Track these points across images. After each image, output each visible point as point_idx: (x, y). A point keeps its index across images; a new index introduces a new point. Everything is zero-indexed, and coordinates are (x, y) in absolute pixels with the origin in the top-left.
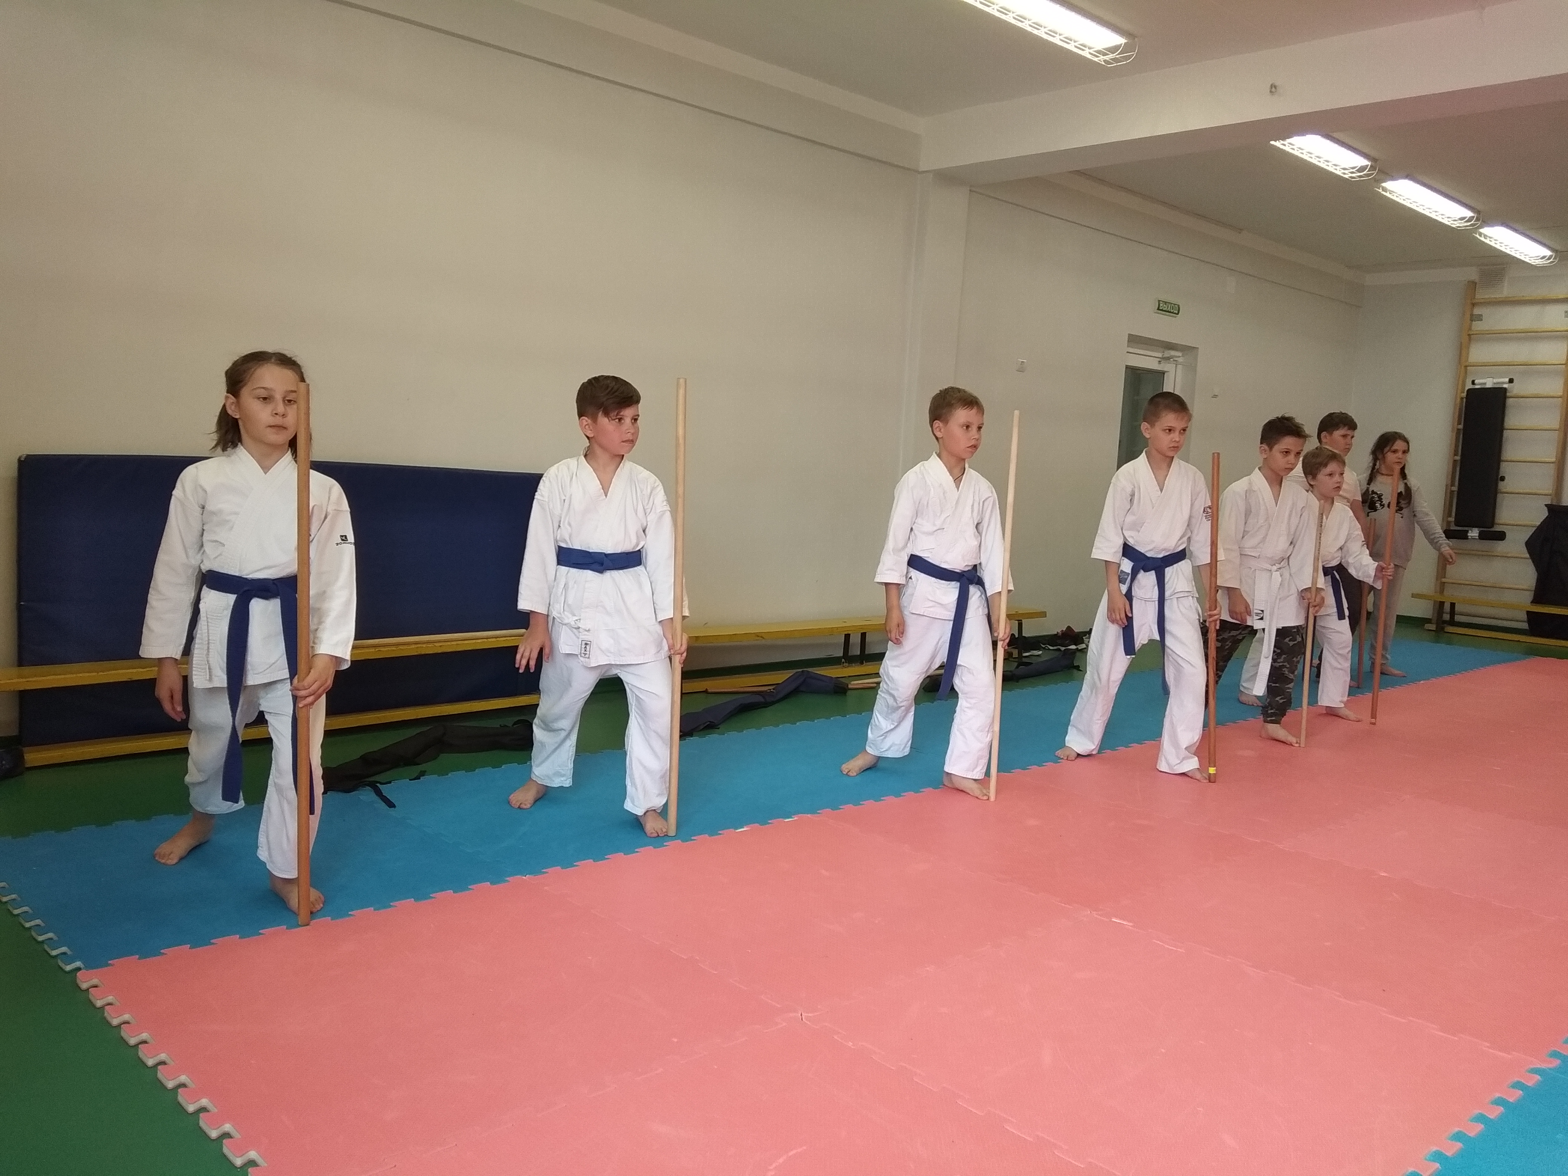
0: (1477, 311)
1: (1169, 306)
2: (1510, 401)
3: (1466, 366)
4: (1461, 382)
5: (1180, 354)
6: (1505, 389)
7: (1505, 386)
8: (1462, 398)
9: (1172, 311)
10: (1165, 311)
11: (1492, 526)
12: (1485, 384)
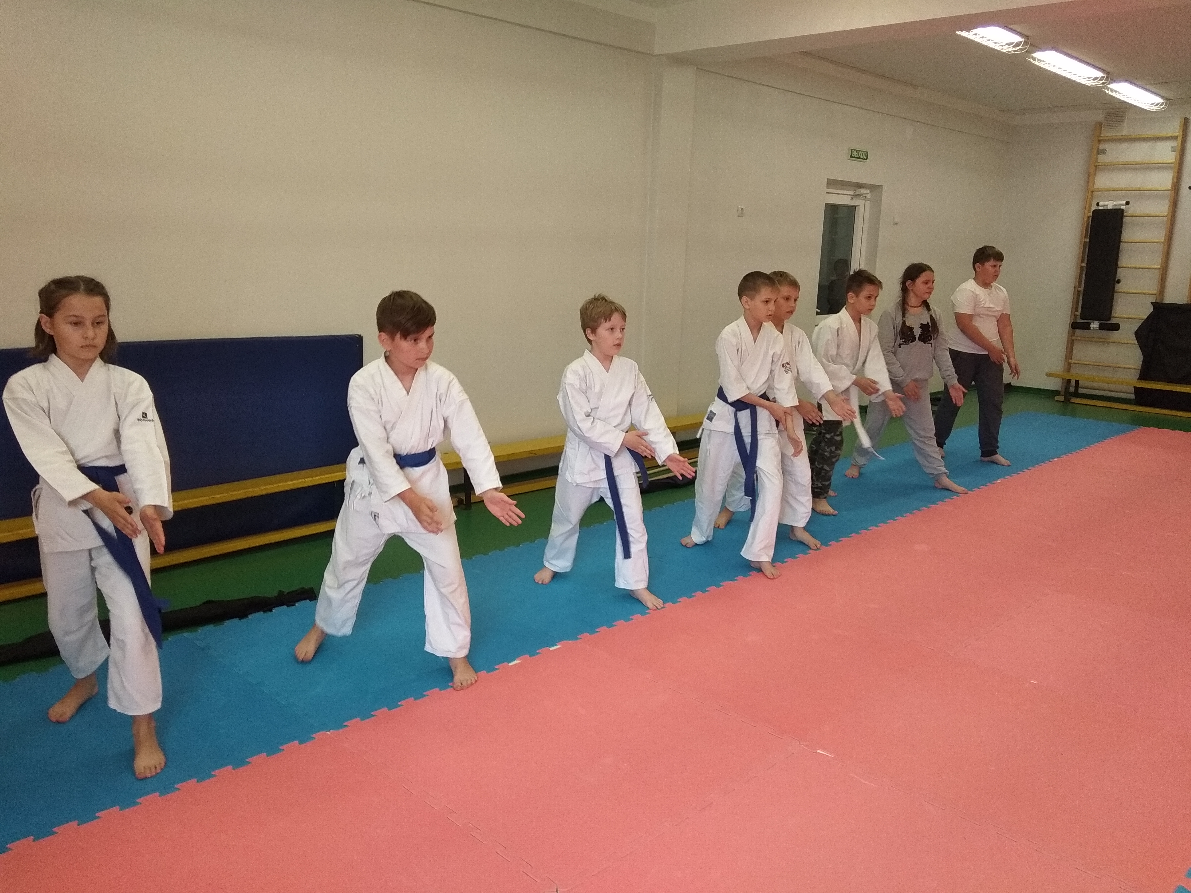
0: (1102, 146)
1: (860, 153)
2: (1126, 220)
3: (1092, 192)
4: (1088, 205)
5: (868, 191)
6: (1123, 210)
7: (1123, 207)
8: (1089, 217)
9: (862, 157)
10: (857, 158)
11: (1110, 319)
12: (1107, 205)
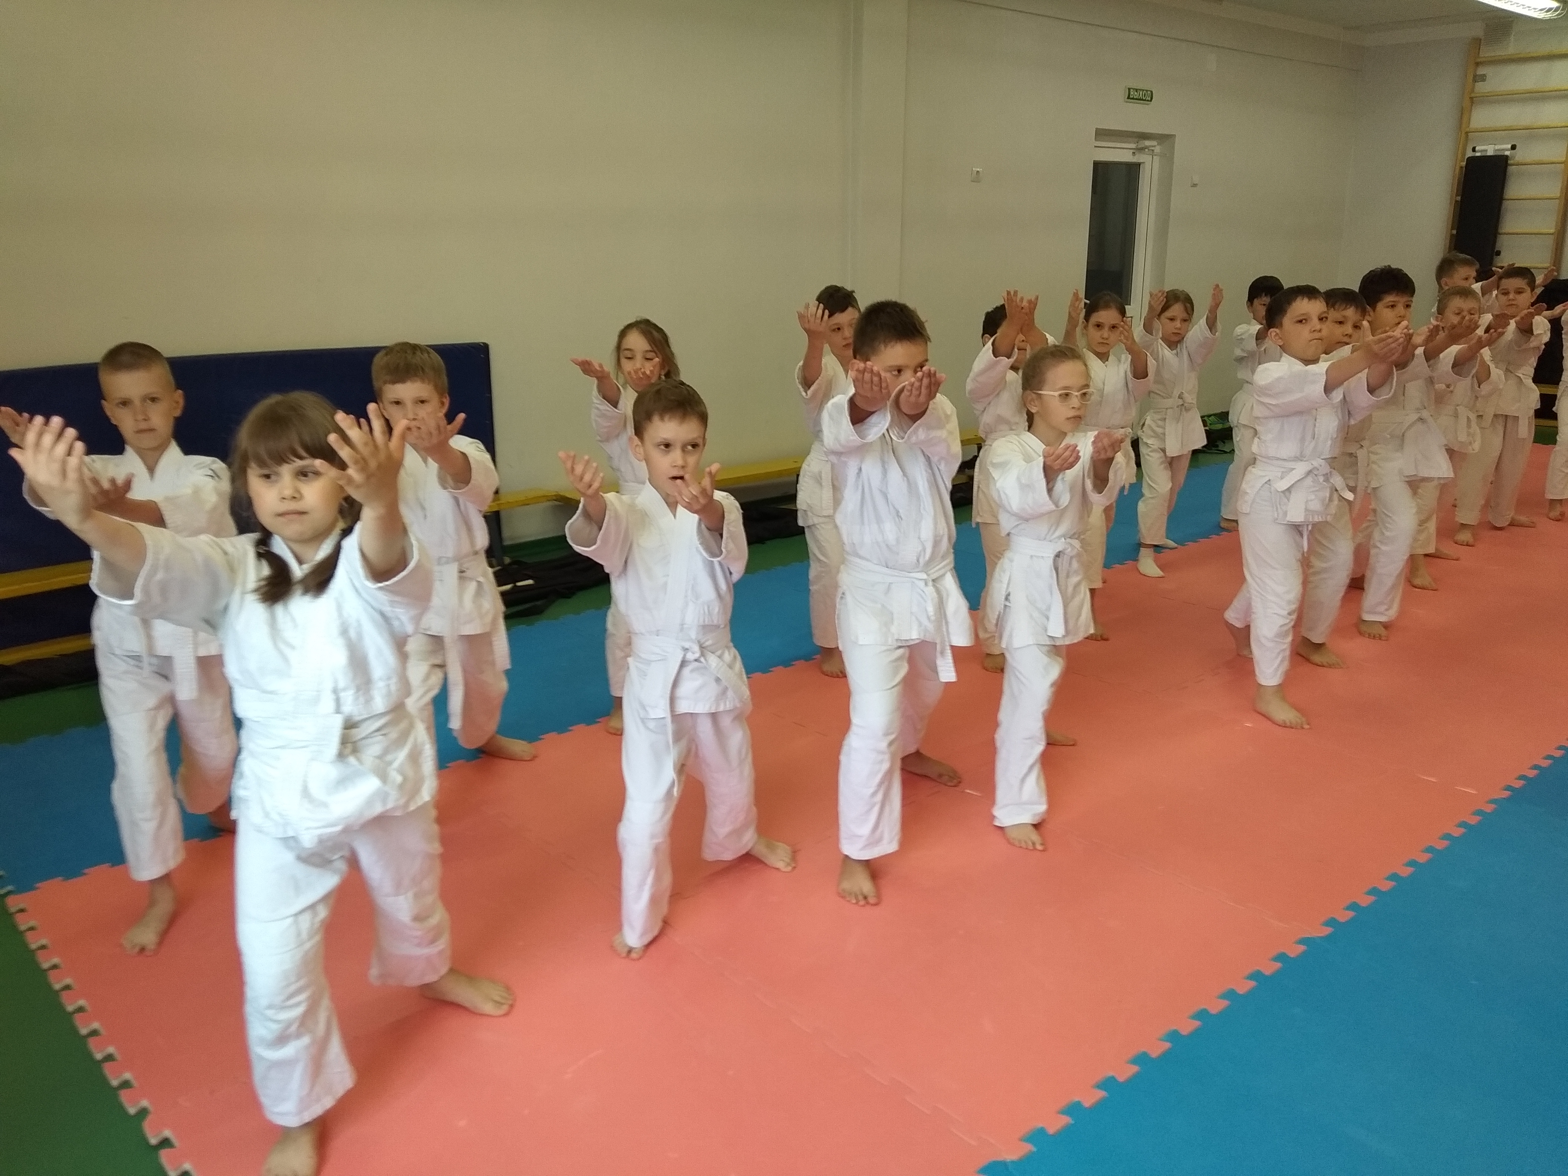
0: (1481, 71)
1: (1141, 93)
2: (1511, 169)
3: (1467, 133)
4: (1461, 148)
5: (1154, 143)
6: (1507, 156)
7: (1507, 153)
8: (1462, 167)
9: (1144, 98)
10: (1136, 99)
12: (1487, 151)
